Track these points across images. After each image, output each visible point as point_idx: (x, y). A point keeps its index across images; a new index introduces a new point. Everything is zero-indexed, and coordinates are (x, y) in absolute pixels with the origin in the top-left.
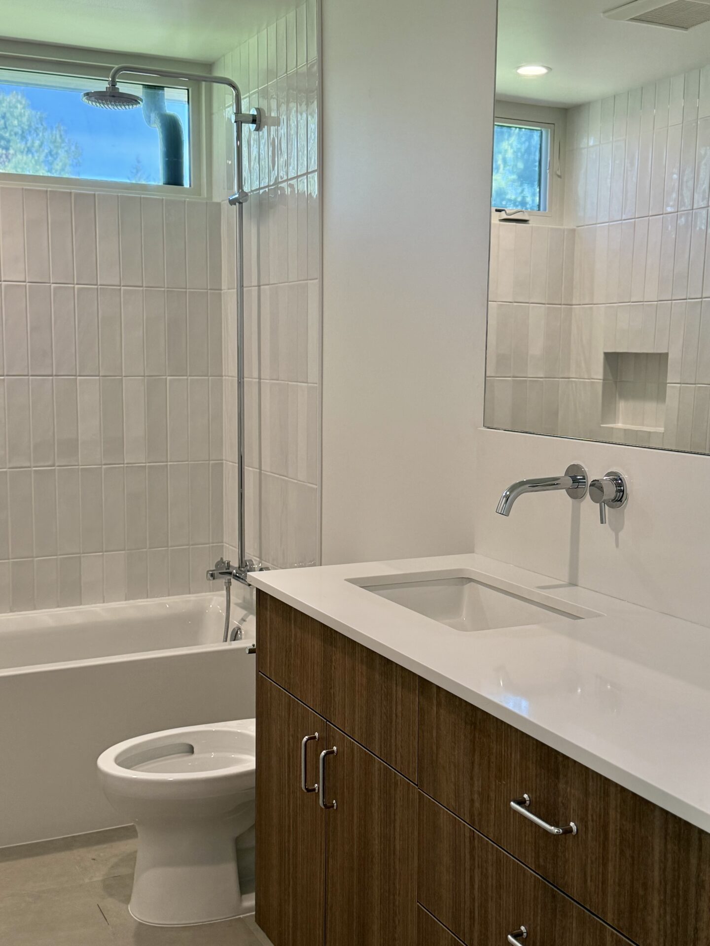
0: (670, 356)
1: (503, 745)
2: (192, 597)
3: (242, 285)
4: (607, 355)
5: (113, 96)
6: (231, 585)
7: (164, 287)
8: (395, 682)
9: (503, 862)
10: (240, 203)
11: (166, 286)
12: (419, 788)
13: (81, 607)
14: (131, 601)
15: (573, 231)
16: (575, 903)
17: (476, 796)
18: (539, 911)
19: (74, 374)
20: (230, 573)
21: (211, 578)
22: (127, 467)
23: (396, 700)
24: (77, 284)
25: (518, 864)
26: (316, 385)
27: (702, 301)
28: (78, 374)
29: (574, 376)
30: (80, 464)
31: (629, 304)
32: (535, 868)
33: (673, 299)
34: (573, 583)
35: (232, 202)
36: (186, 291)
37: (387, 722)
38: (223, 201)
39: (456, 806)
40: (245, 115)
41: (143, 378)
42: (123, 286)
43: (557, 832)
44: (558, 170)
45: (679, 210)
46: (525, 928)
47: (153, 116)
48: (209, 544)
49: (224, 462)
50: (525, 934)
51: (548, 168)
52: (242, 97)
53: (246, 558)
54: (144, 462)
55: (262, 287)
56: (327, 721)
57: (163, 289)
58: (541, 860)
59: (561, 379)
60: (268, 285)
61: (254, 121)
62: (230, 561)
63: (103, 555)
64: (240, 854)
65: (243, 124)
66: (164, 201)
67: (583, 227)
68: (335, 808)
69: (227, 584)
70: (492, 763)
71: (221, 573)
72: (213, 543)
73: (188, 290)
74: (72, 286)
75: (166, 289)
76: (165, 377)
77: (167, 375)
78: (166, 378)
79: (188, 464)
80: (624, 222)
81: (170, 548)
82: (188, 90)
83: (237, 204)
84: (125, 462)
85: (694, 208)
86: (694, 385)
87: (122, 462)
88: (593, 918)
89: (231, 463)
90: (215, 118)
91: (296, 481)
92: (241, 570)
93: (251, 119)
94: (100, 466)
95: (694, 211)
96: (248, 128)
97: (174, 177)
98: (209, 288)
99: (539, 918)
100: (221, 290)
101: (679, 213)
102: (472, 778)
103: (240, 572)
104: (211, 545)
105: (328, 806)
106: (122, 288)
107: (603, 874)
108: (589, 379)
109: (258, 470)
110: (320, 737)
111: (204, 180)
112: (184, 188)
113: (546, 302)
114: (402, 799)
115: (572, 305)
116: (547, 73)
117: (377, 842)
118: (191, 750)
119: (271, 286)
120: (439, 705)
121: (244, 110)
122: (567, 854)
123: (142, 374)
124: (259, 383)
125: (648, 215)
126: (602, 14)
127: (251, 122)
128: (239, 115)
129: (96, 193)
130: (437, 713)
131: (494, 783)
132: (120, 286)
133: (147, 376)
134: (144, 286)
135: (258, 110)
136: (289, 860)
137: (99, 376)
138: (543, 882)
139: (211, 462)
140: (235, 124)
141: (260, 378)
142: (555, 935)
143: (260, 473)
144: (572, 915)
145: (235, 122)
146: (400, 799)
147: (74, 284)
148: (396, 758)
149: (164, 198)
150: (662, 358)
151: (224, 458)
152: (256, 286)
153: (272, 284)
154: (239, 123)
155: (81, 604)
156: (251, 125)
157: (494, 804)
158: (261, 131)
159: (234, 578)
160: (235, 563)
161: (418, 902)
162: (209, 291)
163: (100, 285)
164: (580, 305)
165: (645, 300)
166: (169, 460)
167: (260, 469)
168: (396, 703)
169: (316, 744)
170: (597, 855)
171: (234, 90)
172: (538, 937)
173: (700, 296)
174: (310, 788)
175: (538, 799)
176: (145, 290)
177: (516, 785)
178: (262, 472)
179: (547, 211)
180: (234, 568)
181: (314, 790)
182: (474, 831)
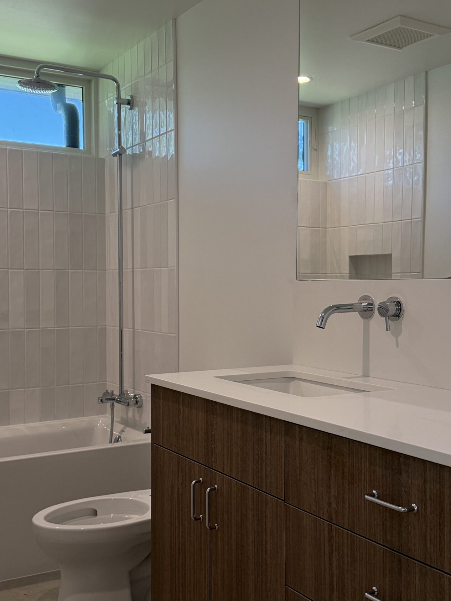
0: (393, 255)
1: (355, 459)
2: (86, 419)
3: (121, 208)
4: (351, 258)
5: (38, 82)
6: (114, 407)
7: (68, 212)
8: (265, 430)
9: (357, 543)
10: (120, 155)
11: (69, 211)
12: (285, 502)
13: (9, 426)
14: (44, 422)
15: (326, 184)
16: (417, 562)
17: (333, 499)
18: (388, 573)
19: (7, 267)
20: (114, 399)
21: (101, 403)
22: (42, 330)
23: (266, 442)
24: (10, 208)
25: (369, 542)
26: (174, 268)
27: (412, 221)
28: (9, 268)
29: (329, 272)
30: (10, 328)
31: (365, 225)
32: (383, 542)
33: (393, 220)
34: (366, 375)
35: (115, 155)
36: (82, 215)
37: (259, 460)
38: (107, 157)
39: (316, 509)
40: (122, 99)
41: (53, 271)
42: (40, 210)
43: (404, 511)
44: (315, 146)
45: (394, 167)
46: (376, 588)
47: (59, 105)
48: (97, 382)
49: (107, 327)
50: (376, 592)
51: (308, 144)
52: (121, 89)
53: (125, 389)
54: (54, 327)
55: (134, 209)
56: (209, 468)
57: (67, 213)
58: (388, 537)
59: (321, 275)
60: (139, 207)
61: (129, 104)
62: (113, 391)
63: (24, 390)
64: (133, 583)
65: (122, 105)
66: (68, 156)
67: (332, 181)
68: (217, 529)
69: (111, 406)
70: (346, 473)
71: (107, 399)
72: (99, 382)
73: (83, 214)
74: (6, 209)
75: (69, 213)
76: (68, 270)
77: (69, 269)
78: (69, 272)
79: (83, 328)
80: (359, 176)
81: (70, 385)
82: (82, 88)
83: (118, 155)
84: (41, 327)
85: (404, 165)
86: (409, 274)
87: (39, 327)
88: (433, 570)
89: (112, 327)
90: (101, 105)
91: (160, 333)
92: (121, 397)
93: (127, 102)
94: (23, 330)
95: (404, 167)
96: (125, 108)
97: (73, 142)
98: (97, 212)
99: (387, 578)
100: (105, 214)
101: (394, 169)
102: (329, 487)
103: (120, 398)
104: (98, 383)
105: (212, 528)
106: (40, 211)
107: (440, 537)
108: (340, 274)
109: (132, 330)
110: (204, 480)
111: (93, 144)
112: (80, 149)
113: (310, 226)
114: (271, 512)
115: (326, 228)
116: (309, 82)
117: (251, 548)
118: (95, 513)
119: (141, 207)
120: (301, 440)
121: (123, 96)
122: (409, 528)
123: (53, 268)
124: (133, 272)
125: (374, 171)
126: (349, 38)
127: (127, 104)
128: (119, 99)
129: (23, 150)
130: (299, 445)
131: (348, 487)
132: (38, 210)
133: (56, 270)
134: (54, 210)
135: (132, 96)
136: (179, 573)
137: (23, 269)
138: (390, 551)
139: (99, 327)
140: (117, 105)
141: (133, 268)
142: (401, 589)
143: (134, 332)
144: (416, 571)
145: (117, 103)
146: (270, 513)
147: (7, 208)
148: (266, 483)
149: (68, 154)
150: (388, 257)
151: (107, 325)
152: (130, 209)
153: (141, 206)
154: (119, 104)
155: (9, 424)
156: (127, 106)
157: (348, 503)
158: (133, 110)
159: (116, 402)
160: (117, 393)
161: (286, 585)
162: (97, 215)
163: (25, 209)
164: (332, 228)
165: (375, 222)
166: (70, 326)
167: (134, 328)
168: (266, 445)
169: (201, 486)
170: (435, 524)
171: (116, 83)
172: (387, 593)
173: (410, 218)
174: (197, 518)
175: (384, 493)
176: (55, 213)
177: (366, 486)
178: (135, 330)
179: (309, 171)
180: (116, 396)
181: (200, 519)
182: (331, 525)
